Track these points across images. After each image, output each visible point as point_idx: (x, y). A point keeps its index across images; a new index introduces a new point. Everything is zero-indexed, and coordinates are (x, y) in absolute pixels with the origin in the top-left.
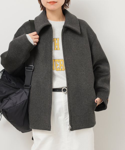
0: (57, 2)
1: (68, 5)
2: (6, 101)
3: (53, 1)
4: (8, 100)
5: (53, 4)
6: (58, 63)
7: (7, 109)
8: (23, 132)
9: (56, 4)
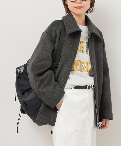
0: (83, 7)
1: (92, 10)
2: (27, 94)
3: (80, 6)
4: (30, 93)
5: (80, 9)
6: (83, 65)
7: (28, 101)
8: (39, 125)
9: (83, 8)
